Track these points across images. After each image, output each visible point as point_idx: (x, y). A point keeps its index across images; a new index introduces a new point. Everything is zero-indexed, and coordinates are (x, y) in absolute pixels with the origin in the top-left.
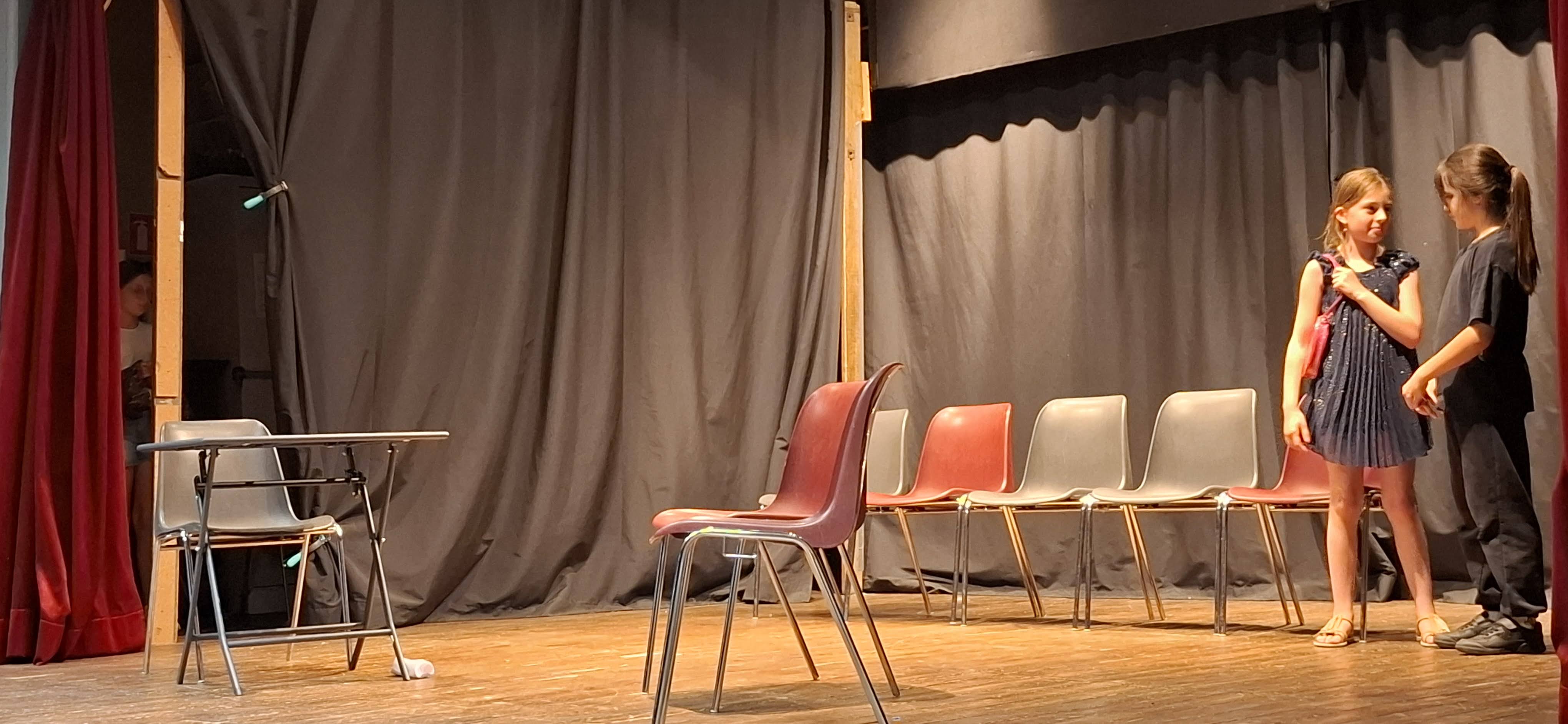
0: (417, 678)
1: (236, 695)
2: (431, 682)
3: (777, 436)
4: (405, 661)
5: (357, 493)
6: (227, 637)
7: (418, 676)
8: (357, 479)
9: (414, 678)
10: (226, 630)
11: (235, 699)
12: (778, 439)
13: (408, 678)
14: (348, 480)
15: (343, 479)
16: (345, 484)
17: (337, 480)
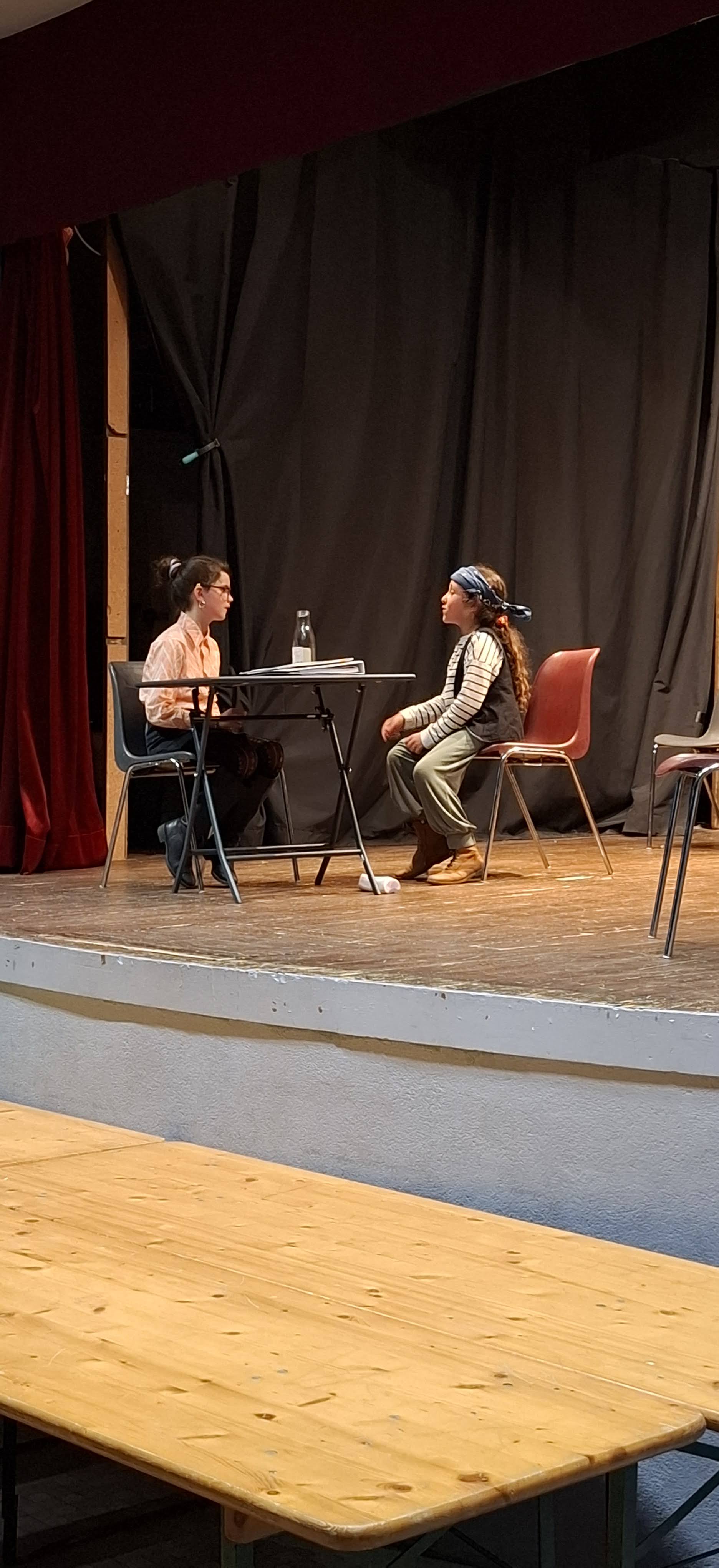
0: (385, 893)
1: (237, 902)
2: (396, 897)
3: (656, 680)
4: (376, 879)
5: (326, 728)
6: (226, 854)
7: (387, 891)
8: (326, 716)
9: (384, 893)
10: (224, 846)
11: (239, 905)
12: (658, 682)
13: (379, 892)
14: (318, 717)
15: (314, 716)
16: (317, 720)
17: (309, 716)
